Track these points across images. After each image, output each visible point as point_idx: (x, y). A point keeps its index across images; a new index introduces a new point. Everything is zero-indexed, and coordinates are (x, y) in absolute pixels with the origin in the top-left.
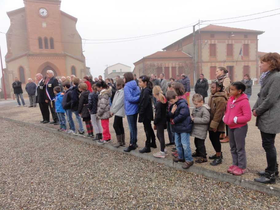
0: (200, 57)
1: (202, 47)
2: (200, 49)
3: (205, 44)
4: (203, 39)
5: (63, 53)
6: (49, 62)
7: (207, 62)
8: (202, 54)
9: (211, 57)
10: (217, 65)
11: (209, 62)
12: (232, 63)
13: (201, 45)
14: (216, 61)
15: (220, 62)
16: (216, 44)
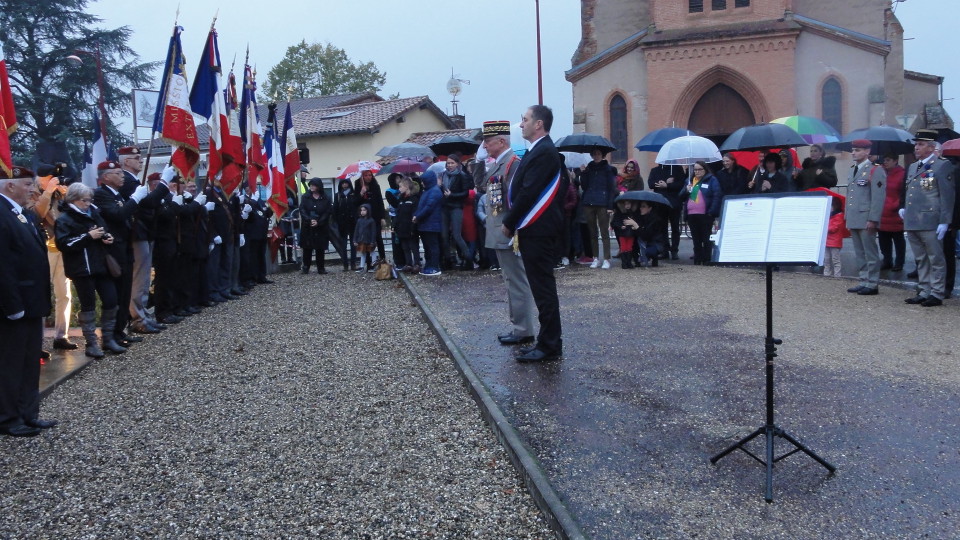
5: (788, 18)
6: (724, 68)
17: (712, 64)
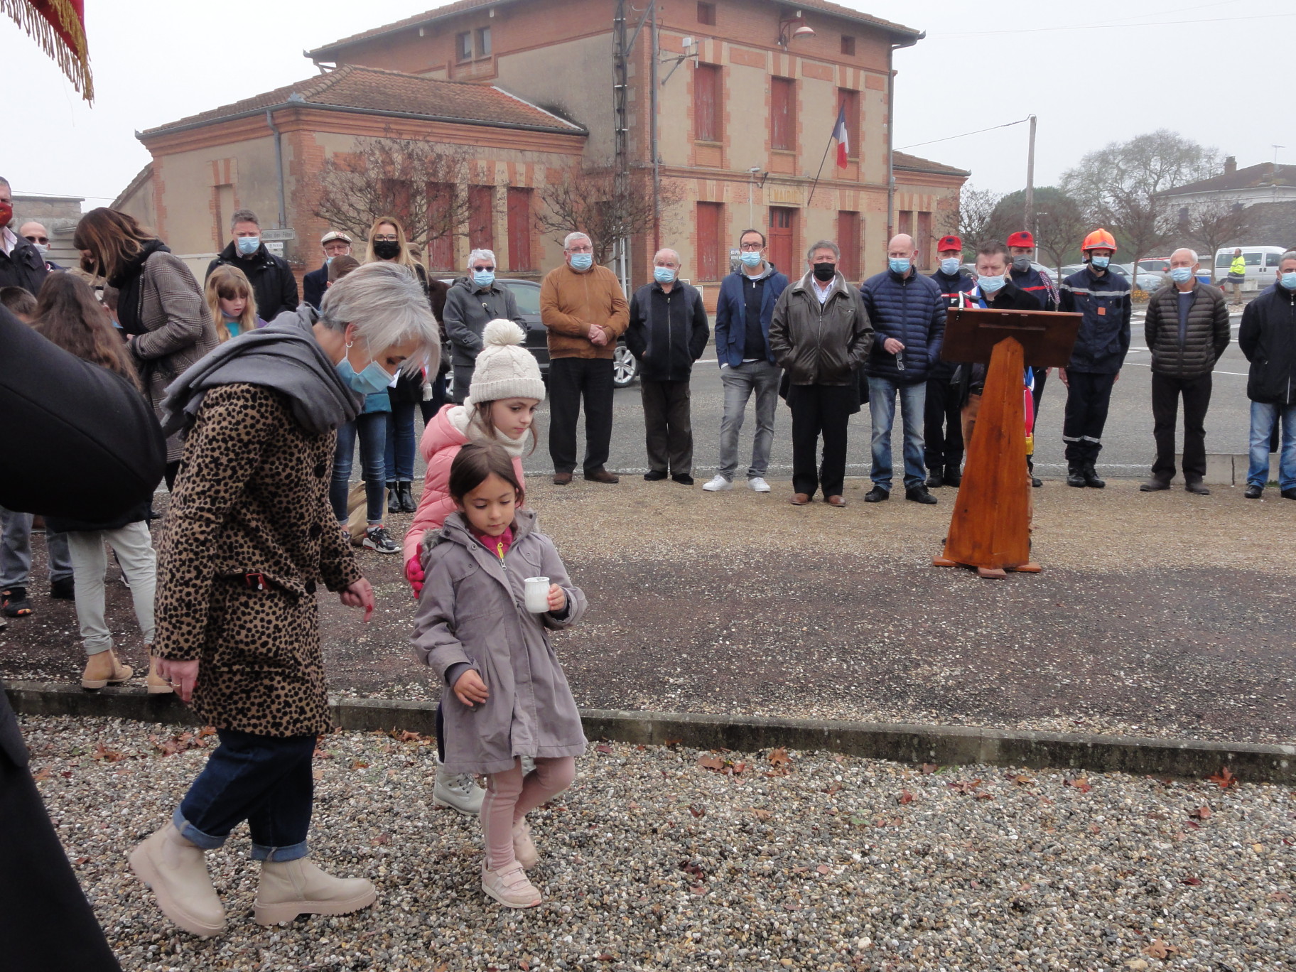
3: (679, 59)
7: (683, 173)
8: (660, 120)
9: (701, 145)
10: (728, 193)
11: (690, 174)
12: (791, 189)
13: (652, 58)
14: (725, 171)
15: (743, 178)
16: (725, 70)
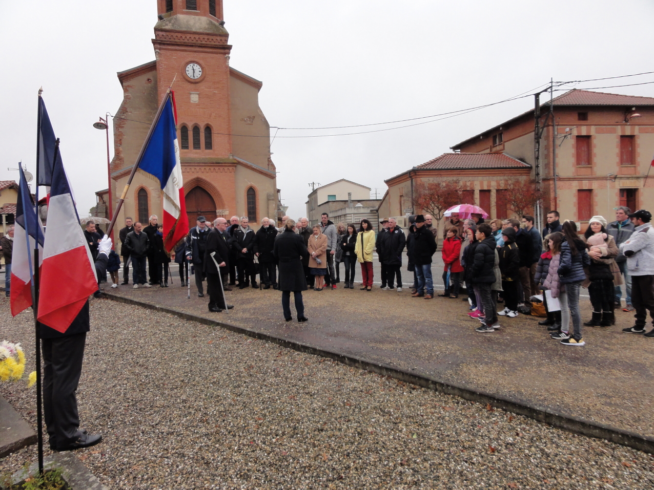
0: (552, 167)
1: (558, 142)
2: (551, 149)
3: (565, 136)
4: (558, 125)
5: (231, 158)
6: (201, 179)
7: (569, 179)
8: (557, 160)
9: (580, 167)
10: (595, 185)
11: (574, 179)
12: (633, 181)
13: (554, 138)
14: (594, 176)
15: (605, 178)
16: (592, 137)
17: (195, 176)
